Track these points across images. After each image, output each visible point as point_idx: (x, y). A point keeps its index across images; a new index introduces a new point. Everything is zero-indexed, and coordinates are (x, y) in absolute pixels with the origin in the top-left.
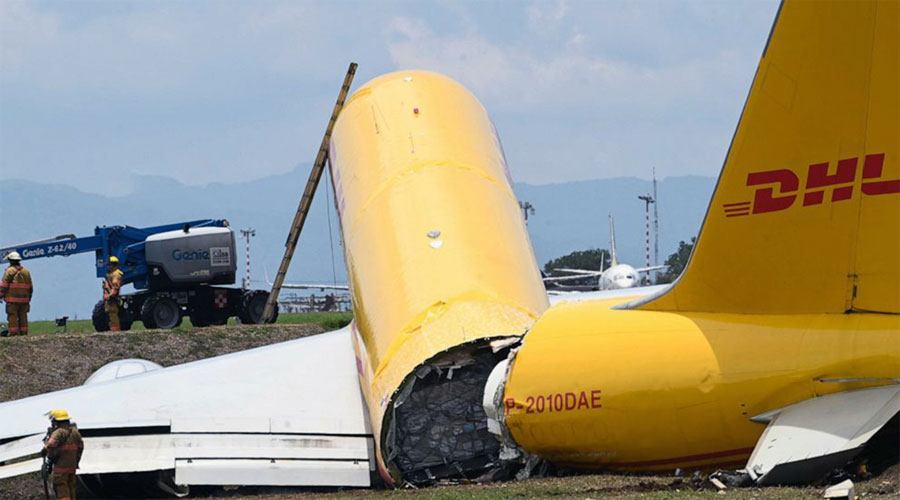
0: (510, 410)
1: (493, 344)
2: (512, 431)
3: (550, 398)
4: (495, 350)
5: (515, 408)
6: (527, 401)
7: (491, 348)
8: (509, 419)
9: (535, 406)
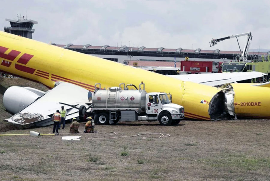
0: (236, 105)
1: (223, 91)
2: (235, 110)
3: (247, 103)
6: (241, 103)
8: (235, 107)
9: (243, 104)
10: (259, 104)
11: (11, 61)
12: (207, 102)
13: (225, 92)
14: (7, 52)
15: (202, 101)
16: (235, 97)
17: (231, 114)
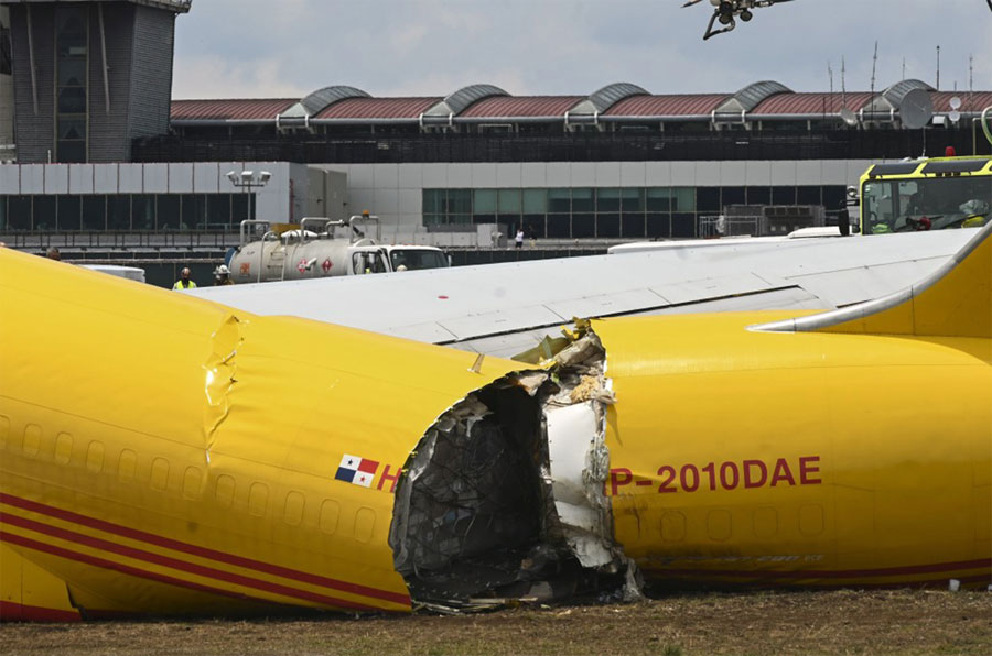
0: (620, 488)
1: (524, 381)
2: (618, 524)
3: (710, 468)
4: (532, 392)
5: (632, 485)
6: (660, 472)
7: (522, 389)
8: (616, 502)
9: (678, 481)
10: (804, 470)
12: (380, 471)
13: (547, 389)
15: (344, 465)
16: (613, 424)
17: (592, 556)
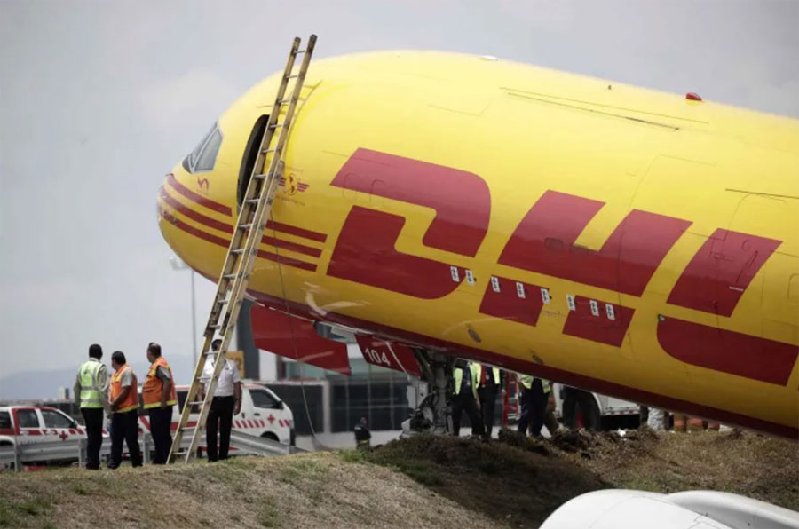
11: (627, 300)
14: (595, 235)
